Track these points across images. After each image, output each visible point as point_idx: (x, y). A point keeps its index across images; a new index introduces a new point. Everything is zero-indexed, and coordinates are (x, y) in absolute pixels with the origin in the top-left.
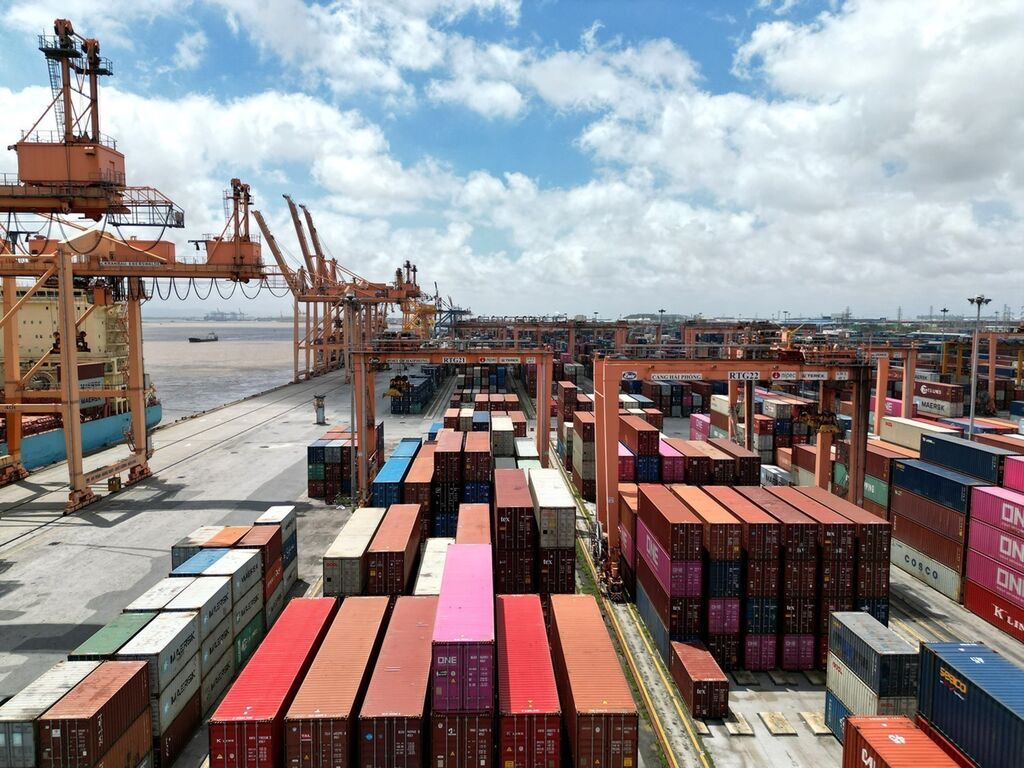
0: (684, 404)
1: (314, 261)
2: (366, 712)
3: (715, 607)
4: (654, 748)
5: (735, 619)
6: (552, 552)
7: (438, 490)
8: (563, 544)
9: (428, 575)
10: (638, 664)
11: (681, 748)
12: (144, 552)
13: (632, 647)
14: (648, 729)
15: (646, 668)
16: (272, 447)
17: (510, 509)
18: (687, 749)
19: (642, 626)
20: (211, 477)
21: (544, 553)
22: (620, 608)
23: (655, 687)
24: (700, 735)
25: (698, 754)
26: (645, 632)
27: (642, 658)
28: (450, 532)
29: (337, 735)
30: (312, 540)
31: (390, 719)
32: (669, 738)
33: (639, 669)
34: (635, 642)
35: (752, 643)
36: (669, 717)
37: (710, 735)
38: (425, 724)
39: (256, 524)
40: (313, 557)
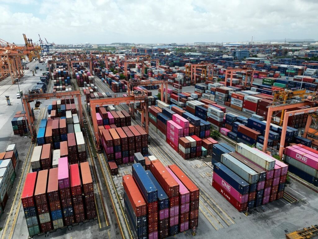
0: (123, 89)
2: (48, 191)
3: (116, 154)
4: (104, 182)
5: (120, 155)
6: (81, 152)
7: (54, 137)
8: (83, 151)
9: (55, 160)
10: (103, 167)
11: (109, 181)
13: (102, 163)
14: (103, 179)
15: (104, 167)
17: (71, 146)
19: (104, 158)
21: (80, 153)
22: (100, 155)
23: (105, 171)
24: (112, 178)
25: (111, 181)
26: (105, 159)
27: (104, 165)
28: (59, 148)
29: (44, 196)
30: (20, 149)
31: (53, 192)
32: (107, 180)
34: (103, 162)
35: (124, 159)
36: (107, 176)
37: (114, 178)
38: (59, 191)
39: (6, 151)
40: (22, 154)
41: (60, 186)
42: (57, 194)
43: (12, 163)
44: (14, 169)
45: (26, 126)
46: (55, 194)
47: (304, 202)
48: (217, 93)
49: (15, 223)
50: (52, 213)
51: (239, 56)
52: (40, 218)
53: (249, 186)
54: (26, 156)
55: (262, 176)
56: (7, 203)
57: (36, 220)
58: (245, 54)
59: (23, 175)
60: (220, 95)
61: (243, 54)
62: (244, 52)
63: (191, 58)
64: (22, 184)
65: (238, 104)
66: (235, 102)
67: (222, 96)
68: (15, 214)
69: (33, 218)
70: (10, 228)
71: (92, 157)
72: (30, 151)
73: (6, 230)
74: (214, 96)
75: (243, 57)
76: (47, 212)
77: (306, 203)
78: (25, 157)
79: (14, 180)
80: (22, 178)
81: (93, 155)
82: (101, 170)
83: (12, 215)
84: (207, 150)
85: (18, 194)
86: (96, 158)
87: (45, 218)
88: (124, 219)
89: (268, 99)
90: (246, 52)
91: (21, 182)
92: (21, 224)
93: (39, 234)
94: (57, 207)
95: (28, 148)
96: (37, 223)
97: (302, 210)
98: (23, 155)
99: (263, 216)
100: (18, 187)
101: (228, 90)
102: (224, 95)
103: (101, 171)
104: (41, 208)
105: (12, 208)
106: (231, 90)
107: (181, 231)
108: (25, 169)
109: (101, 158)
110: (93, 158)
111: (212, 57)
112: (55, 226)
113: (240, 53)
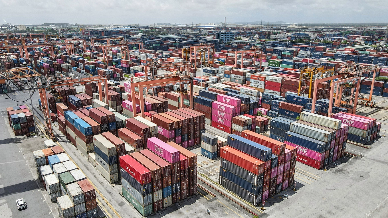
3: (177, 138)
7: (103, 126)
8: (156, 133)
17: (145, 129)
31: (167, 166)
35: (184, 143)
38: (172, 166)
41: (173, 160)
46: (168, 169)
47: (361, 156)
48: (232, 76)
49: (115, 211)
50: (164, 190)
51: (225, 38)
52: (154, 196)
53: (326, 144)
55: (334, 135)
57: (151, 199)
58: (231, 36)
60: (237, 78)
61: (228, 37)
62: (230, 35)
63: (171, 41)
65: (259, 85)
66: (255, 84)
67: (240, 79)
68: (106, 204)
69: (149, 196)
70: (114, 215)
73: (112, 217)
74: (229, 79)
75: (228, 40)
76: (160, 189)
77: (364, 157)
83: (103, 205)
84: (261, 128)
87: (158, 195)
88: (225, 190)
89: (290, 78)
90: (231, 35)
93: (152, 214)
94: (169, 183)
96: (151, 202)
97: (363, 162)
99: (338, 169)
101: (245, 72)
102: (242, 77)
104: (156, 185)
106: (248, 72)
107: (283, 189)
111: (195, 40)
112: (165, 204)
113: (225, 35)
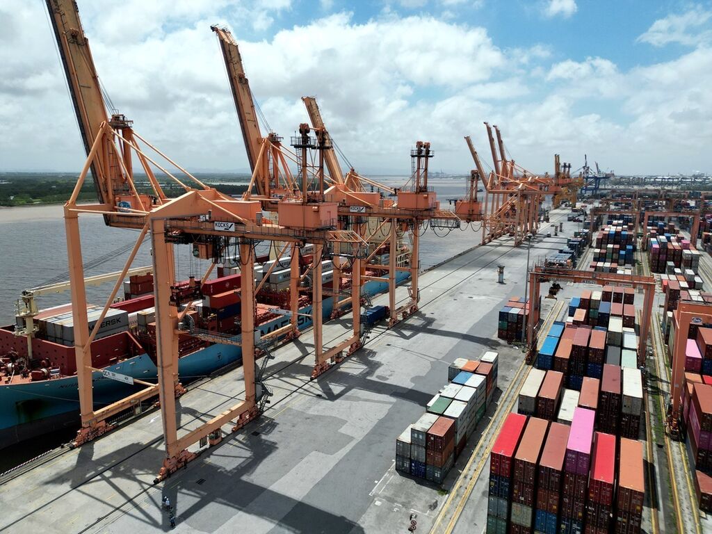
1: (500, 165)
2: (542, 463)
4: (672, 515)
6: (628, 415)
8: (634, 413)
9: (565, 410)
10: (676, 475)
11: (687, 519)
12: (426, 357)
13: (675, 466)
14: (671, 506)
15: (680, 479)
16: (475, 298)
17: (608, 393)
18: (690, 520)
19: (685, 456)
20: (446, 316)
21: (624, 415)
22: (675, 444)
23: (682, 489)
24: (700, 517)
25: (695, 524)
26: (686, 460)
27: (680, 473)
29: (531, 468)
31: (550, 468)
32: (682, 513)
33: (676, 478)
34: (678, 465)
36: (685, 504)
37: (706, 518)
39: (482, 361)
40: (503, 376)
41: (568, 464)
42: (557, 479)
43: (485, 385)
44: (486, 399)
45: (521, 328)
46: (553, 475)
49: (467, 495)
50: (537, 513)
52: (513, 510)
54: (509, 383)
56: (463, 453)
57: (505, 510)
59: (498, 415)
64: (493, 431)
68: (471, 479)
69: (501, 501)
70: (458, 498)
71: (652, 440)
72: (519, 376)
73: (453, 499)
76: (529, 505)
78: (507, 385)
79: (481, 417)
80: (495, 421)
81: (654, 437)
82: (669, 480)
83: (465, 477)
85: (481, 447)
86: (660, 446)
87: (522, 514)
91: (492, 427)
92: (476, 503)
94: (551, 505)
95: (515, 370)
96: (505, 516)
98: (504, 378)
100: (484, 434)
103: (670, 483)
104: (519, 491)
105: (468, 466)
108: (502, 406)
109: (676, 454)
110: (654, 443)
